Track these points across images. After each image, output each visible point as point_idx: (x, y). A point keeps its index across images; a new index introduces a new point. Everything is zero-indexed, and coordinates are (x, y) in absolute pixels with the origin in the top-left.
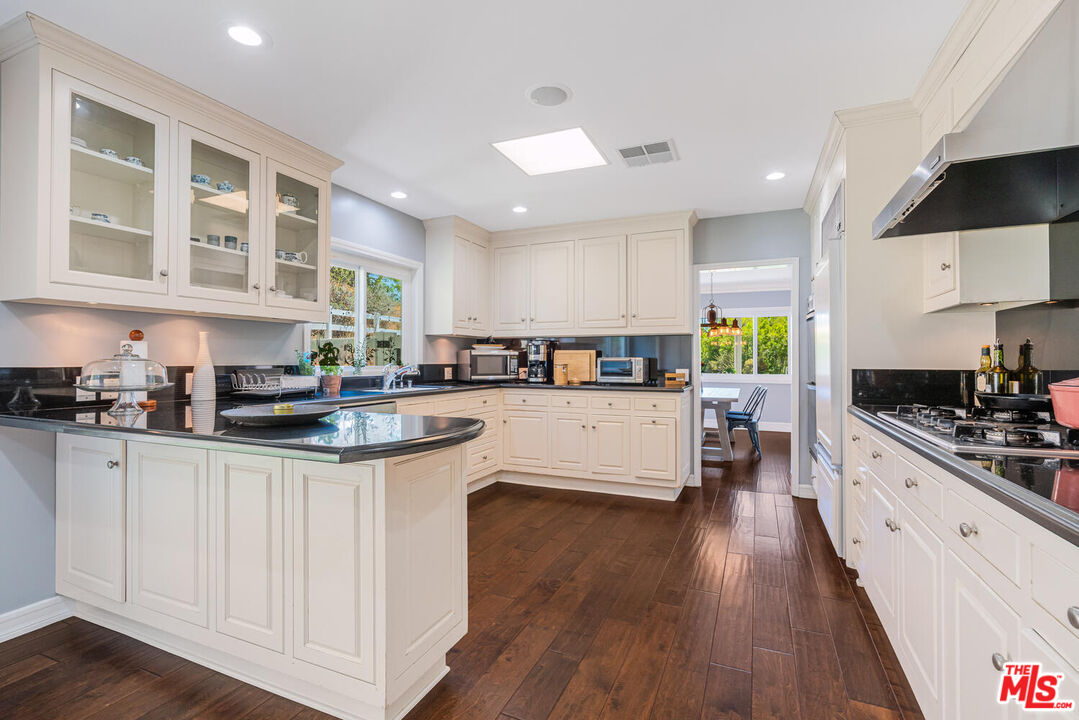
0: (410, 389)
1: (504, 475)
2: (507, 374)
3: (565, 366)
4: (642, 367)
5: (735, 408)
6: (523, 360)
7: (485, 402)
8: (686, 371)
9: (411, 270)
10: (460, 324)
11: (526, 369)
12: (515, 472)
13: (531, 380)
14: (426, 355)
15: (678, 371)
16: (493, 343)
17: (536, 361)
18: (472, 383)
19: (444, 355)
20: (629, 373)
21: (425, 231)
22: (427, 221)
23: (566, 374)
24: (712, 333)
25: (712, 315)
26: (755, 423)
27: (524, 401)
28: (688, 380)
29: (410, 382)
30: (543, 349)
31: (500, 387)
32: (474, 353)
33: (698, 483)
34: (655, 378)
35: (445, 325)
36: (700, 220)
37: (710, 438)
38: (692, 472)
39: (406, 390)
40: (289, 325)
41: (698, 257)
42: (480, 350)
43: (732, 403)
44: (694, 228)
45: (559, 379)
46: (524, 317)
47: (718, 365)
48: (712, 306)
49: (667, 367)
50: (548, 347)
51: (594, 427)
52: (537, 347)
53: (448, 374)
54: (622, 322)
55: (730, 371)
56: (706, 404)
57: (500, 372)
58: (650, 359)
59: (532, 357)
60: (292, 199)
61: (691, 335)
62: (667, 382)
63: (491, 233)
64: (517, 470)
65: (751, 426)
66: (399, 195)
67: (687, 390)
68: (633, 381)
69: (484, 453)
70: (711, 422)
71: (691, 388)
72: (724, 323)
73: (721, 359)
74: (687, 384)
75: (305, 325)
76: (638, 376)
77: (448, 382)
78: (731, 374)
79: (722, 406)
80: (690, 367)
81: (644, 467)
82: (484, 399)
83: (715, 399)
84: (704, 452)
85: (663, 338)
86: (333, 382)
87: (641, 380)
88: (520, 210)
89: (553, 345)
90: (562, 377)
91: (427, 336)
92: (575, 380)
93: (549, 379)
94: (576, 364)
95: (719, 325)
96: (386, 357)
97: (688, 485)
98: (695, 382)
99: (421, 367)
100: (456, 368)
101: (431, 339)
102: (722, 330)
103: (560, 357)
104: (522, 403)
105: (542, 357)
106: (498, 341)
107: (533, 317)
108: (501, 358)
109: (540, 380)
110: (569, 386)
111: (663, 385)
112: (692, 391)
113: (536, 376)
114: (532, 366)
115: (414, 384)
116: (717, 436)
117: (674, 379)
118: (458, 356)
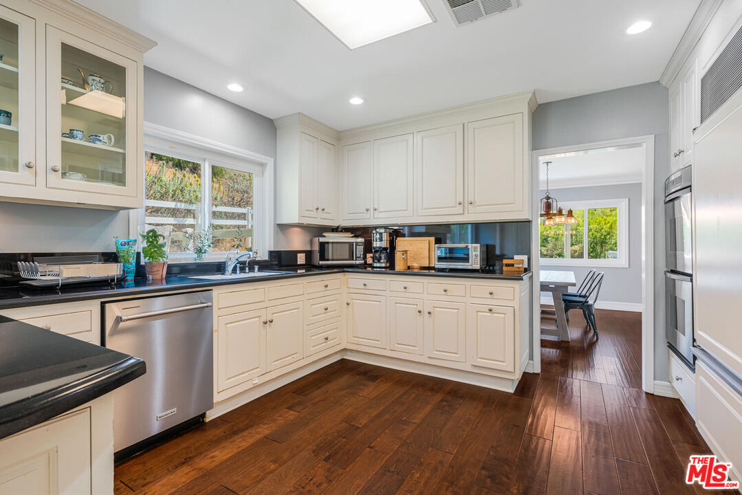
0: (257, 274)
1: (348, 353)
2: (353, 260)
3: (405, 252)
4: (478, 253)
5: (571, 290)
6: (368, 247)
7: (326, 286)
8: (525, 258)
9: (263, 165)
10: (307, 214)
11: (372, 255)
12: (358, 351)
13: (375, 265)
14: (276, 242)
15: (516, 257)
16: (341, 231)
17: (380, 247)
18: (321, 267)
19: (297, 242)
20: (466, 259)
21: (275, 129)
22: (277, 119)
23: (406, 260)
24: (547, 223)
25: (548, 206)
26: (591, 306)
27: (365, 285)
28: (526, 266)
29: (256, 268)
30: (385, 236)
31: (344, 272)
32: (322, 240)
33: (538, 369)
34: (492, 266)
35: (291, 215)
36: (540, 105)
37: (546, 314)
38: (531, 357)
39: (251, 275)
40: (111, 212)
41: (538, 140)
42: (330, 237)
43: (569, 287)
44: (533, 114)
45: (399, 266)
46: (368, 207)
47: (547, 250)
48: (548, 198)
49: (506, 253)
50: (390, 235)
51: (429, 313)
52: (381, 234)
53: (301, 259)
54: (459, 209)
55: (560, 255)
56: (545, 287)
57: (347, 257)
58: (487, 246)
59: (376, 244)
60: (98, 79)
61: (530, 222)
62: (505, 268)
63: (339, 132)
64: (359, 350)
65: (586, 308)
66: (235, 88)
67: (526, 277)
68: (470, 267)
69: (325, 335)
70: (548, 299)
71: (530, 274)
72: (560, 213)
73: (550, 246)
74: (526, 270)
75: (131, 211)
76: (475, 262)
77: (301, 266)
78: (561, 258)
79: (558, 290)
80: (528, 253)
81: (479, 356)
82: (326, 283)
83: (552, 283)
84: (543, 332)
85: (503, 225)
86: (155, 269)
87: (477, 267)
88: (356, 101)
89: (395, 234)
90: (402, 262)
91: (279, 225)
92: (416, 265)
93: (391, 266)
94: (417, 250)
95: (555, 215)
96: (234, 243)
97: (527, 371)
98: (534, 268)
99: (271, 253)
100: (309, 254)
101: (283, 228)
102: (557, 219)
103: (401, 243)
104: (363, 287)
105: (385, 244)
106: (346, 230)
107: (376, 207)
108: (347, 245)
109: (383, 265)
110: (409, 272)
111: (502, 272)
112: (531, 277)
113: (379, 261)
114: (376, 251)
115: (260, 270)
116: (552, 313)
117: (513, 265)
118: (311, 243)
